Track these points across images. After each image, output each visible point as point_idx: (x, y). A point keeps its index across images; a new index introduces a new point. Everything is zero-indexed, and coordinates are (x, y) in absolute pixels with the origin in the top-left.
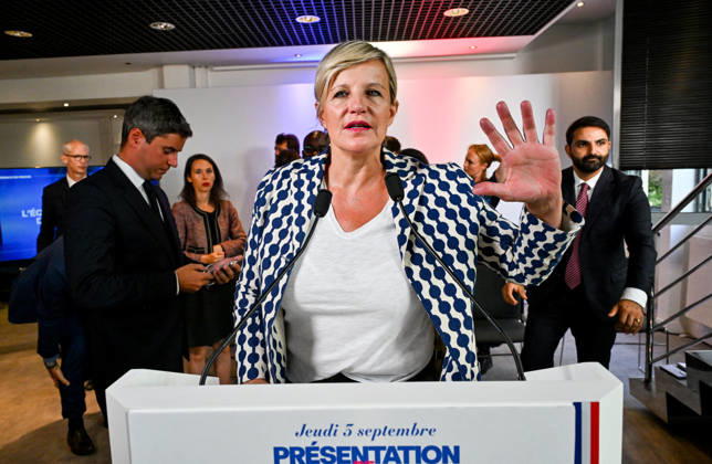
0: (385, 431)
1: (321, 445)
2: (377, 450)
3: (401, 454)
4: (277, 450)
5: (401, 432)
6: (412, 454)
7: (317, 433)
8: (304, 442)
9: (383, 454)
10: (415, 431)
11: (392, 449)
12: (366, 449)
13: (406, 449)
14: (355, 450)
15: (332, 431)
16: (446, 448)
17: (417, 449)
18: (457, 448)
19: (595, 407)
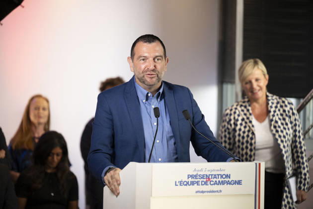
0: (214, 170)
1: (199, 174)
2: (212, 175)
3: (217, 176)
4: (188, 175)
5: (217, 170)
6: (220, 176)
7: (198, 171)
8: (195, 173)
9: (213, 176)
10: (221, 170)
11: (215, 175)
12: (209, 175)
13: (218, 175)
14: (207, 175)
15: (201, 170)
16: (227, 175)
17: (221, 175)
18: (230, 175)
19: (260, 164)
